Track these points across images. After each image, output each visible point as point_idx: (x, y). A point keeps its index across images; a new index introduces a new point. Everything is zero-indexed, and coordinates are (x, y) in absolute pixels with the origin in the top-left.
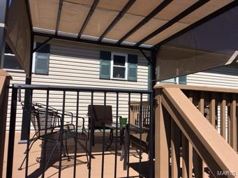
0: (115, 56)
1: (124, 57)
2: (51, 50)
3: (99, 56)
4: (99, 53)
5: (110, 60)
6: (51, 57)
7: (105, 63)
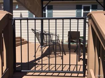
0: (84, 7)
1: (90, 7)
2: (53, 8)
3: (76, 8)
4: (76, 6)
5: (82, 9)
6: (53, 11)
7: (79, 11)
